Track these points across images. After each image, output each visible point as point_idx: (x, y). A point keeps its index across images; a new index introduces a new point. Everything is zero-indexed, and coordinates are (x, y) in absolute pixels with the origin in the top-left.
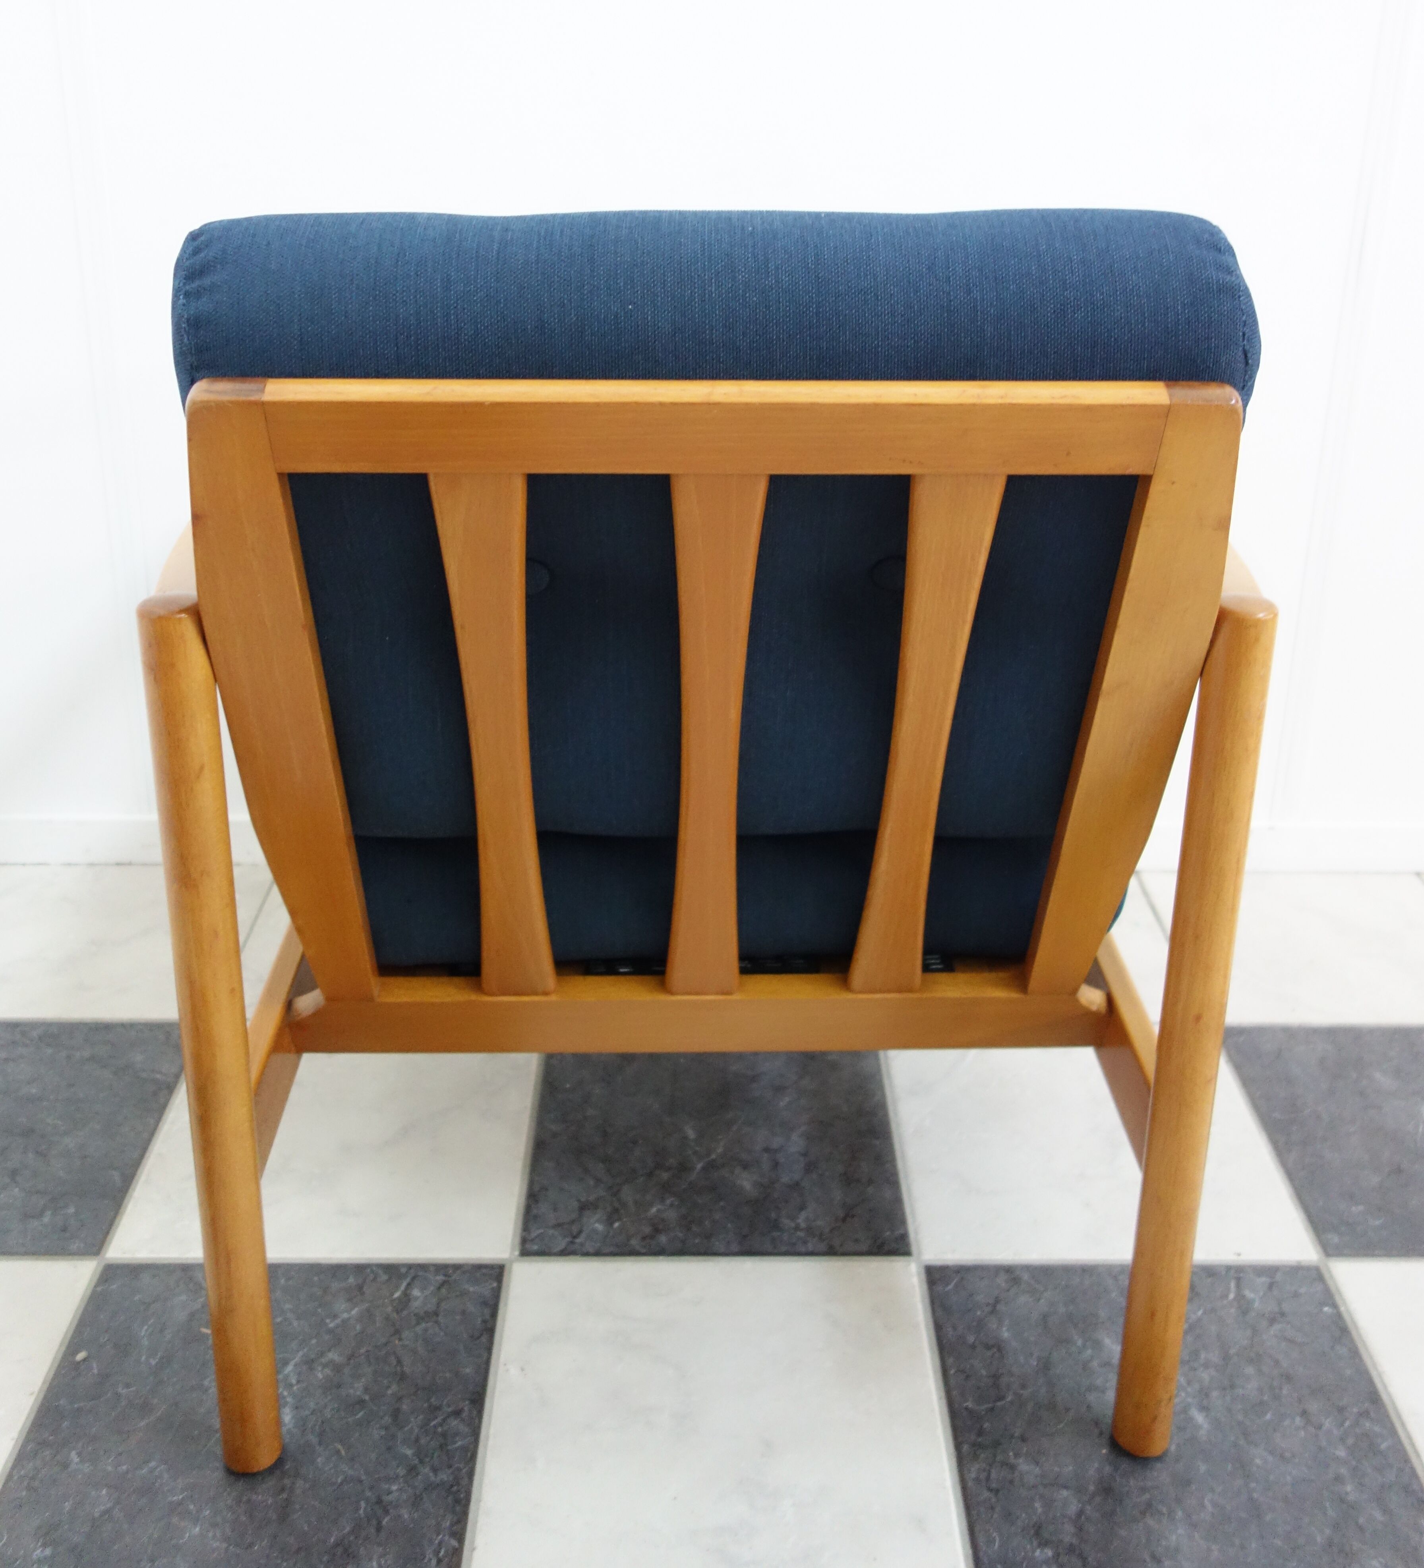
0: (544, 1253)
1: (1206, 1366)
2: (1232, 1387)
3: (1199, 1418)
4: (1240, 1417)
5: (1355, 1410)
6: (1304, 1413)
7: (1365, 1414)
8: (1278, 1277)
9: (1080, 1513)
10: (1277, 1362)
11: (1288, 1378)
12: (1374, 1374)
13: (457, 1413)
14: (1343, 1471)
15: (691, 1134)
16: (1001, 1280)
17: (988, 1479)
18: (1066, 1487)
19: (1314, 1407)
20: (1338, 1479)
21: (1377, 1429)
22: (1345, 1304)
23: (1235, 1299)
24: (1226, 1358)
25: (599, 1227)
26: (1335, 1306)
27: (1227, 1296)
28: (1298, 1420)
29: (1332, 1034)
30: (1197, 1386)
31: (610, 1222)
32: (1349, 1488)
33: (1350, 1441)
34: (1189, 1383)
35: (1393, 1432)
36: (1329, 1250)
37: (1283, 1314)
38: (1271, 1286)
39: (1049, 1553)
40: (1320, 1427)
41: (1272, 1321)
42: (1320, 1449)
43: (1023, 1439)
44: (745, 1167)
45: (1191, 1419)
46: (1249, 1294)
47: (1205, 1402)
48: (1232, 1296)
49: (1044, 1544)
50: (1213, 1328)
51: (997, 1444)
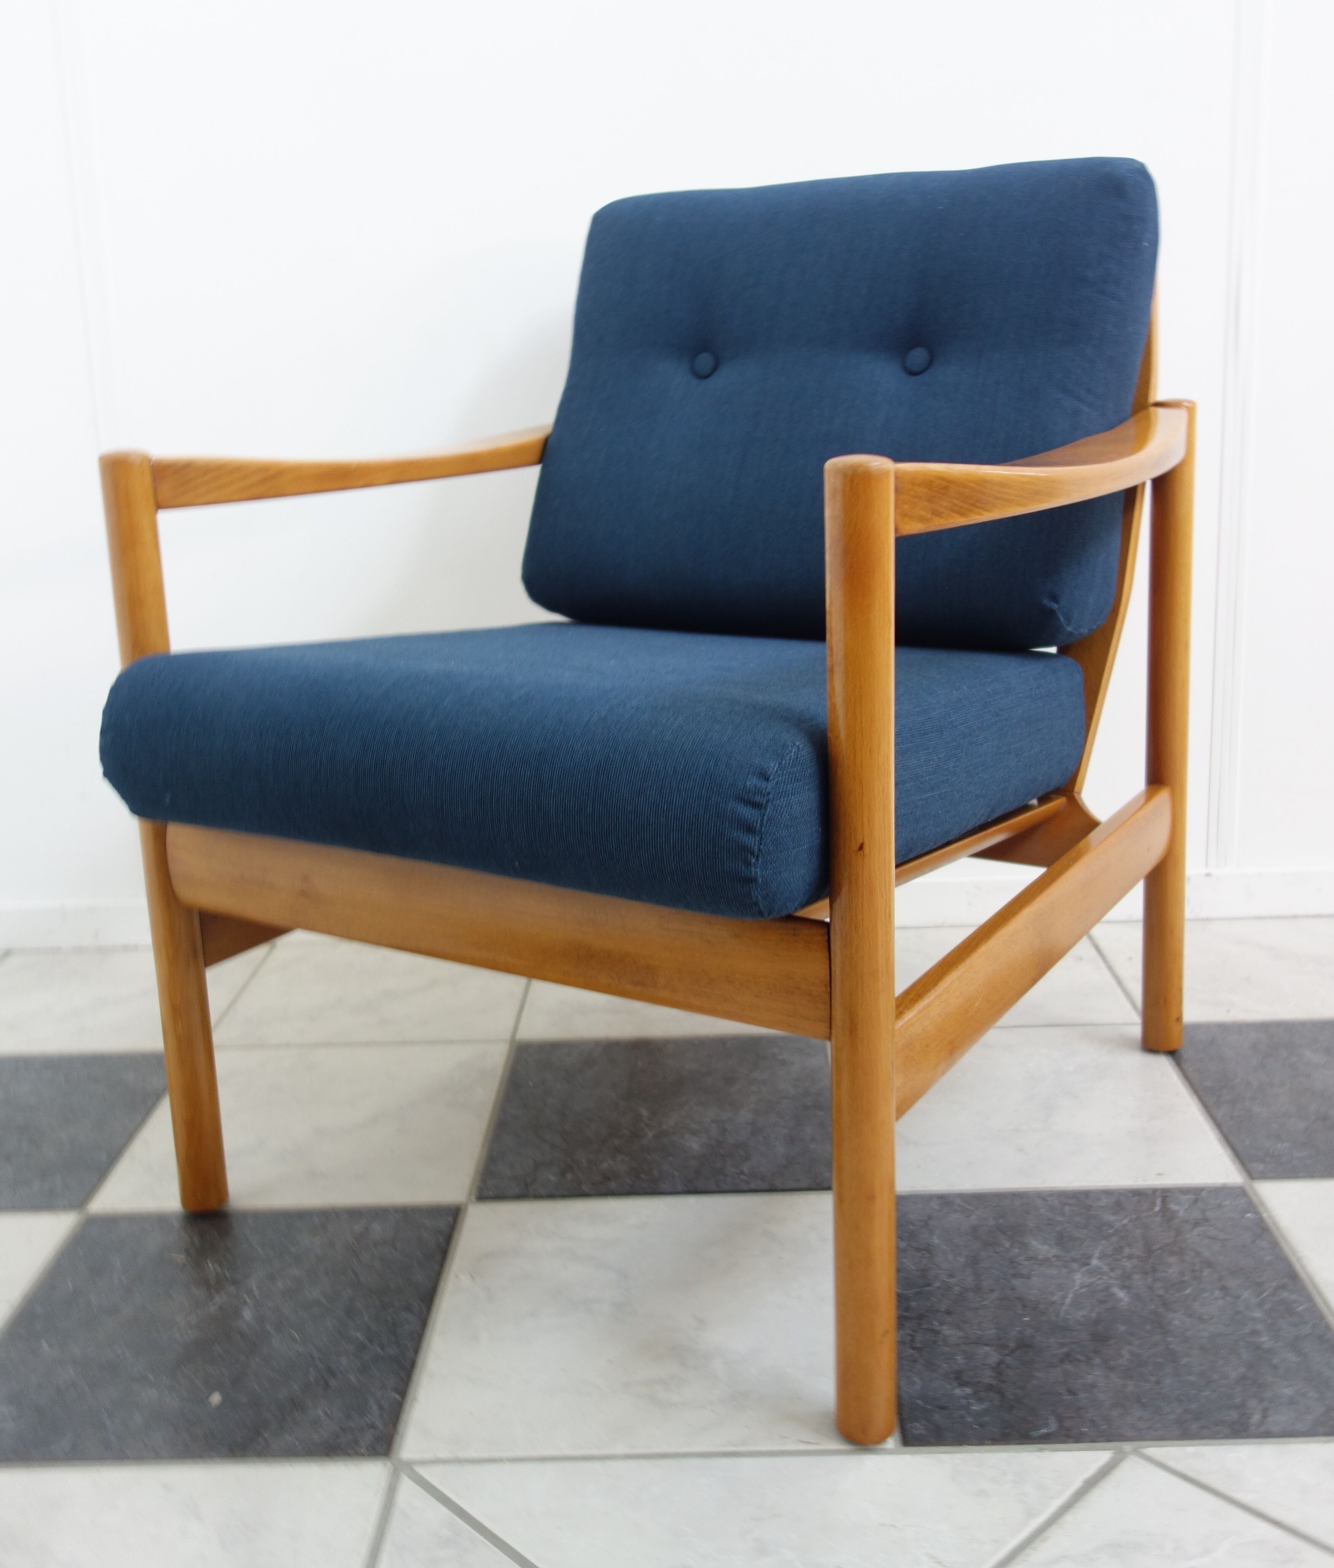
0: (500, 1196)
1: (1130, 1257)
2: (1154, 1270)
3: (1121, 1294)
4: (1161, 1292)
5: (1274, 1284)
6: (1223, 1288)
7: (1283, 1287)
8: (1204, 1194)
9: (1000, 1363)
10: (1198, 1254)
11: (1209, 1264)
12: (1293, 1260)
13: (408, 1308)
14: (1259, 1327)
15: (645, 1113)
16: (935, 1205)
17: (913, 1341)
18: (987, 1345)
19: (1233, 1283)
20: (1254, 1333)
21: (1294, 1297)
22: (1267, 1210)
23: (1160, 1211)
24: (1149, 1251)
25: (552, 1178)
26: (1257, 1212)
27: (1152, 1209)
28: (1217, 1293)
29: (1265, 1027)
30: (1119, 1272)
31: (563, 1174)
32: (1264, 1339)
33: (1267, 1306)
34: (1112, 1270)
35: (1309, 1299)
36: (1252, 1175)
37: (1206, 1220)
38: (1196, 1201)
39: (968, 1390)
40: (1238, 1297)
41: (1196, 1224)
42: (1238, 1313)
43: (948, 1313)
44: (694, 1133)
45: (1113, 1295)
46: (1173, 1207)
47: (1126, 1283)
48: (1157, 1209)
49: (963, 1384)
50: (1138, 1232)
51: (921, 1317)
